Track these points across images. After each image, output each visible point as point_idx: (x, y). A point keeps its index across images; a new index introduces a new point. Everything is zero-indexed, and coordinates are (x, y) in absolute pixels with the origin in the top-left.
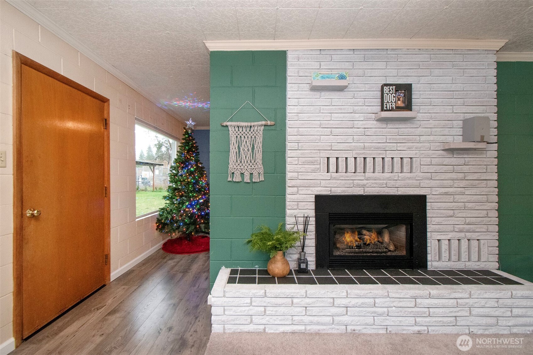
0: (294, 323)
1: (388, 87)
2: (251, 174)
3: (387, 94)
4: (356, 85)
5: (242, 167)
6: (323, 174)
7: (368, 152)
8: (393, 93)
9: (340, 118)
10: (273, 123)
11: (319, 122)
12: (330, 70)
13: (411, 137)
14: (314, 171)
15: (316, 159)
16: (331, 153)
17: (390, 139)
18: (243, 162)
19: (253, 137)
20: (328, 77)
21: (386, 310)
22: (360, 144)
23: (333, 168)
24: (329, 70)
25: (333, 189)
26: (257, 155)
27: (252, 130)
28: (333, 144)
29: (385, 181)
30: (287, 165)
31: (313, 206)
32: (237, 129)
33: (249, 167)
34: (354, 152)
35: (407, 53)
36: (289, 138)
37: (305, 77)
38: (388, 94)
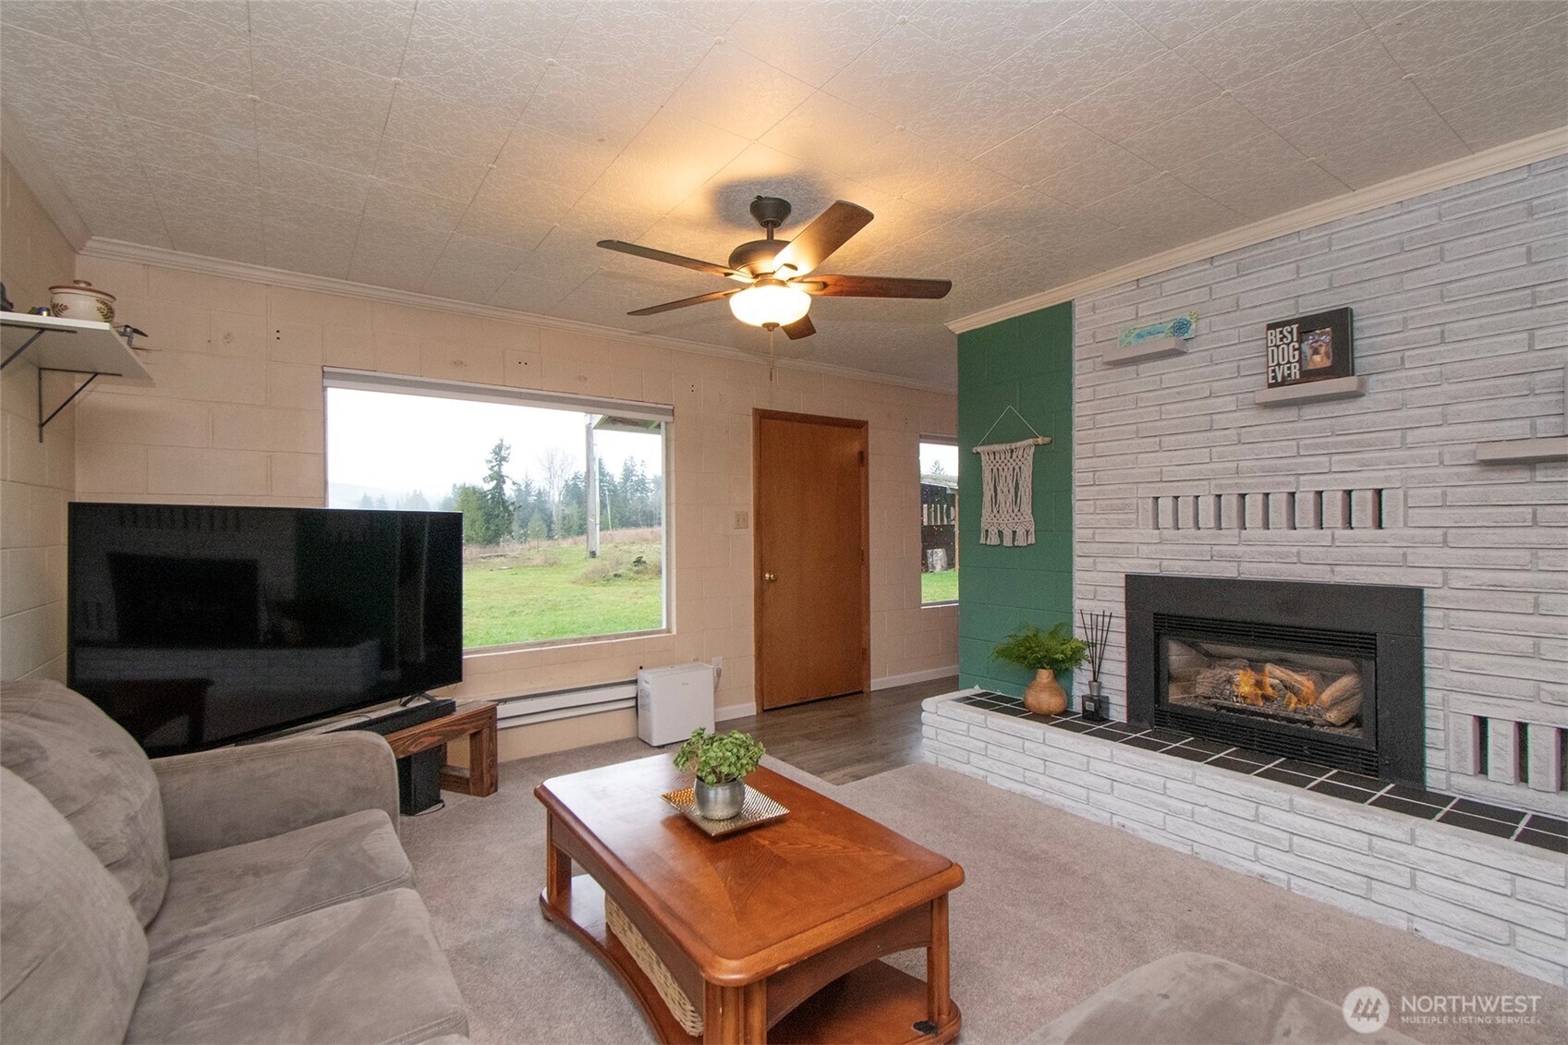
0: (1027, 781)
1: (1278, 330)
2: (1014, 532)
3: (1275, 346)
4: (1217, 334)
5: (1000, 521)
6: (1143, 531)
7: (1248, 481)
8: (1292, 341)
9: (1179, 412)
10: (1047, 440)
11: (1135, 427)
12: (1158, 316)
13: (1373, 435)
14: (1124, 526)
15: (1128, 501)
16: (1159, 489)
17: (1307, 447)
18: (1001, 511)
19: (1017, 468)
20: (1150, 334)
21: (1188, 807)
22: (1228, 465)
23: (1166, 519)
24: (1155, 317)
25: (1165, 563)
26: (1024, 499)
27: (1014, 457)
28: (1164, 469)
29: (1294, 550)
30: (1074, 515)
31: (1120, 595)
32: (992, 457)
33: (1011, 519)
34: (1213, 482)
35: (1360, 223)
36: (1077, 464)
37: (1108, 342)
38: (1278, 347)
